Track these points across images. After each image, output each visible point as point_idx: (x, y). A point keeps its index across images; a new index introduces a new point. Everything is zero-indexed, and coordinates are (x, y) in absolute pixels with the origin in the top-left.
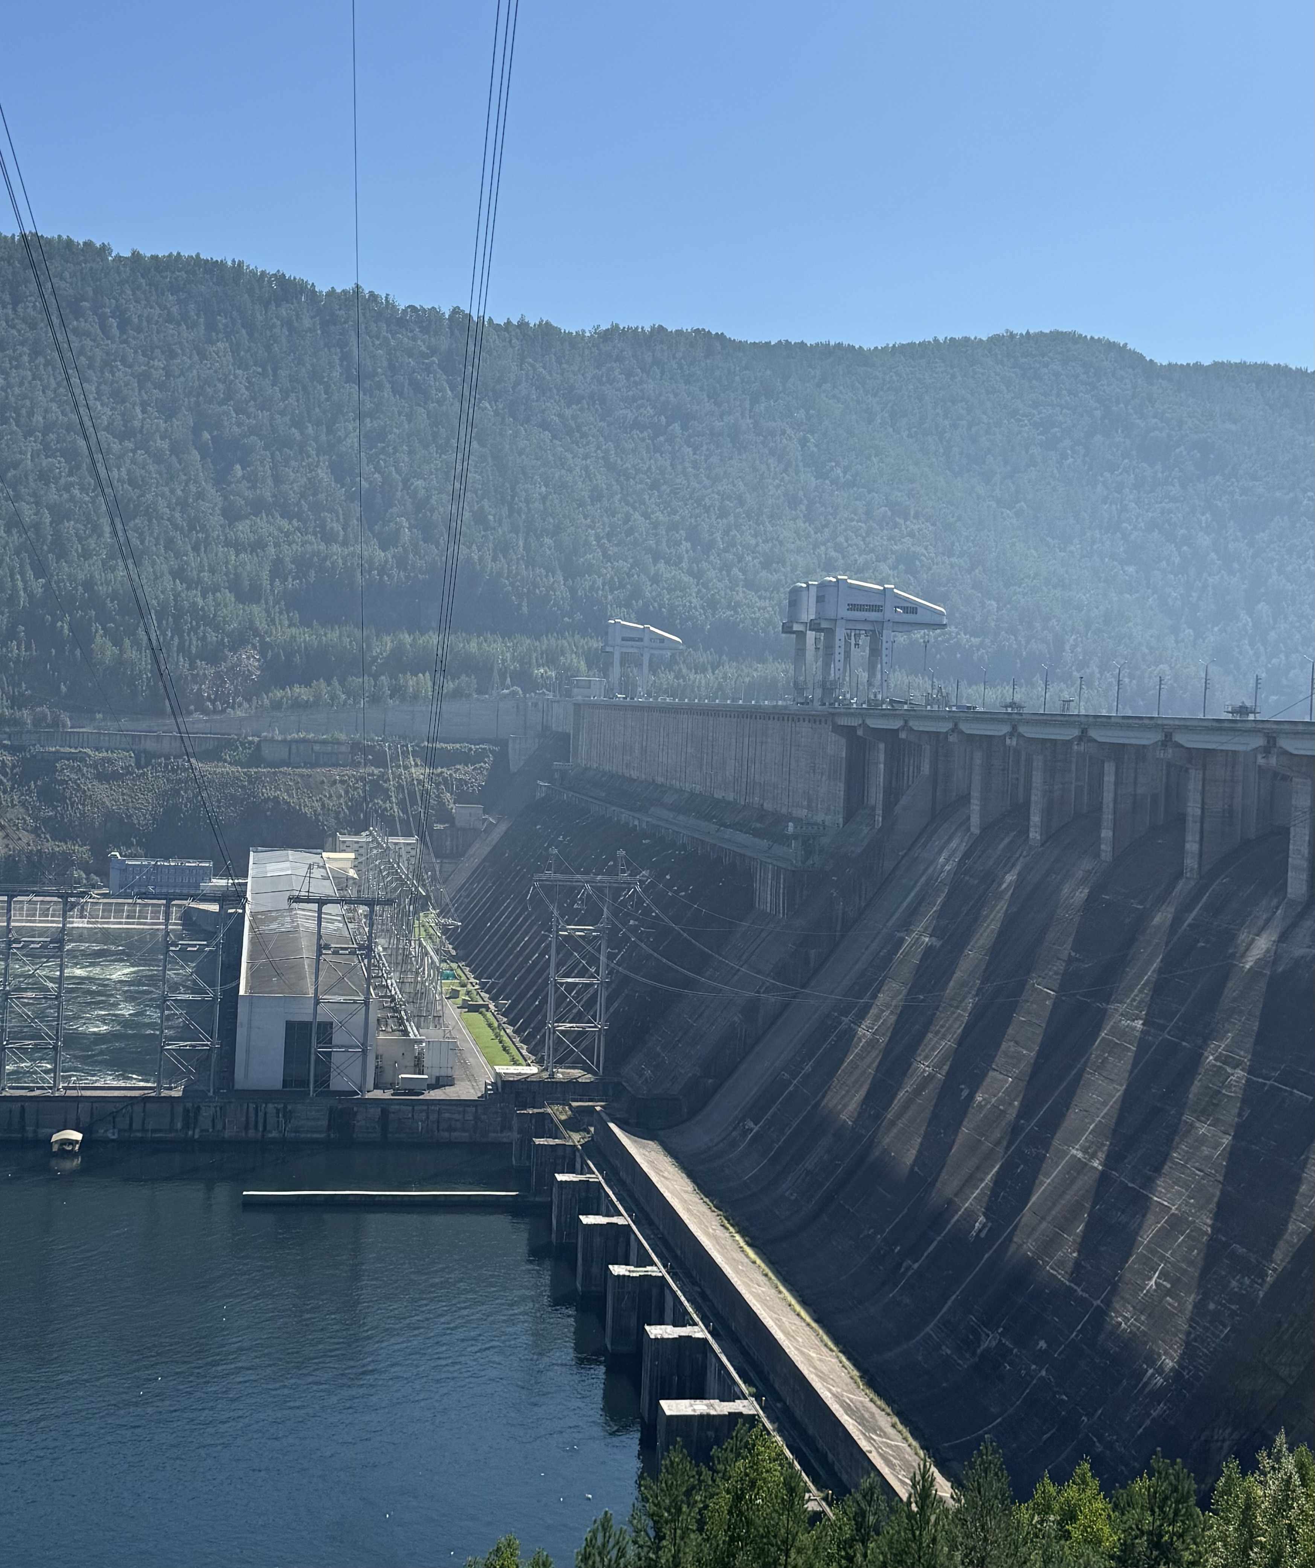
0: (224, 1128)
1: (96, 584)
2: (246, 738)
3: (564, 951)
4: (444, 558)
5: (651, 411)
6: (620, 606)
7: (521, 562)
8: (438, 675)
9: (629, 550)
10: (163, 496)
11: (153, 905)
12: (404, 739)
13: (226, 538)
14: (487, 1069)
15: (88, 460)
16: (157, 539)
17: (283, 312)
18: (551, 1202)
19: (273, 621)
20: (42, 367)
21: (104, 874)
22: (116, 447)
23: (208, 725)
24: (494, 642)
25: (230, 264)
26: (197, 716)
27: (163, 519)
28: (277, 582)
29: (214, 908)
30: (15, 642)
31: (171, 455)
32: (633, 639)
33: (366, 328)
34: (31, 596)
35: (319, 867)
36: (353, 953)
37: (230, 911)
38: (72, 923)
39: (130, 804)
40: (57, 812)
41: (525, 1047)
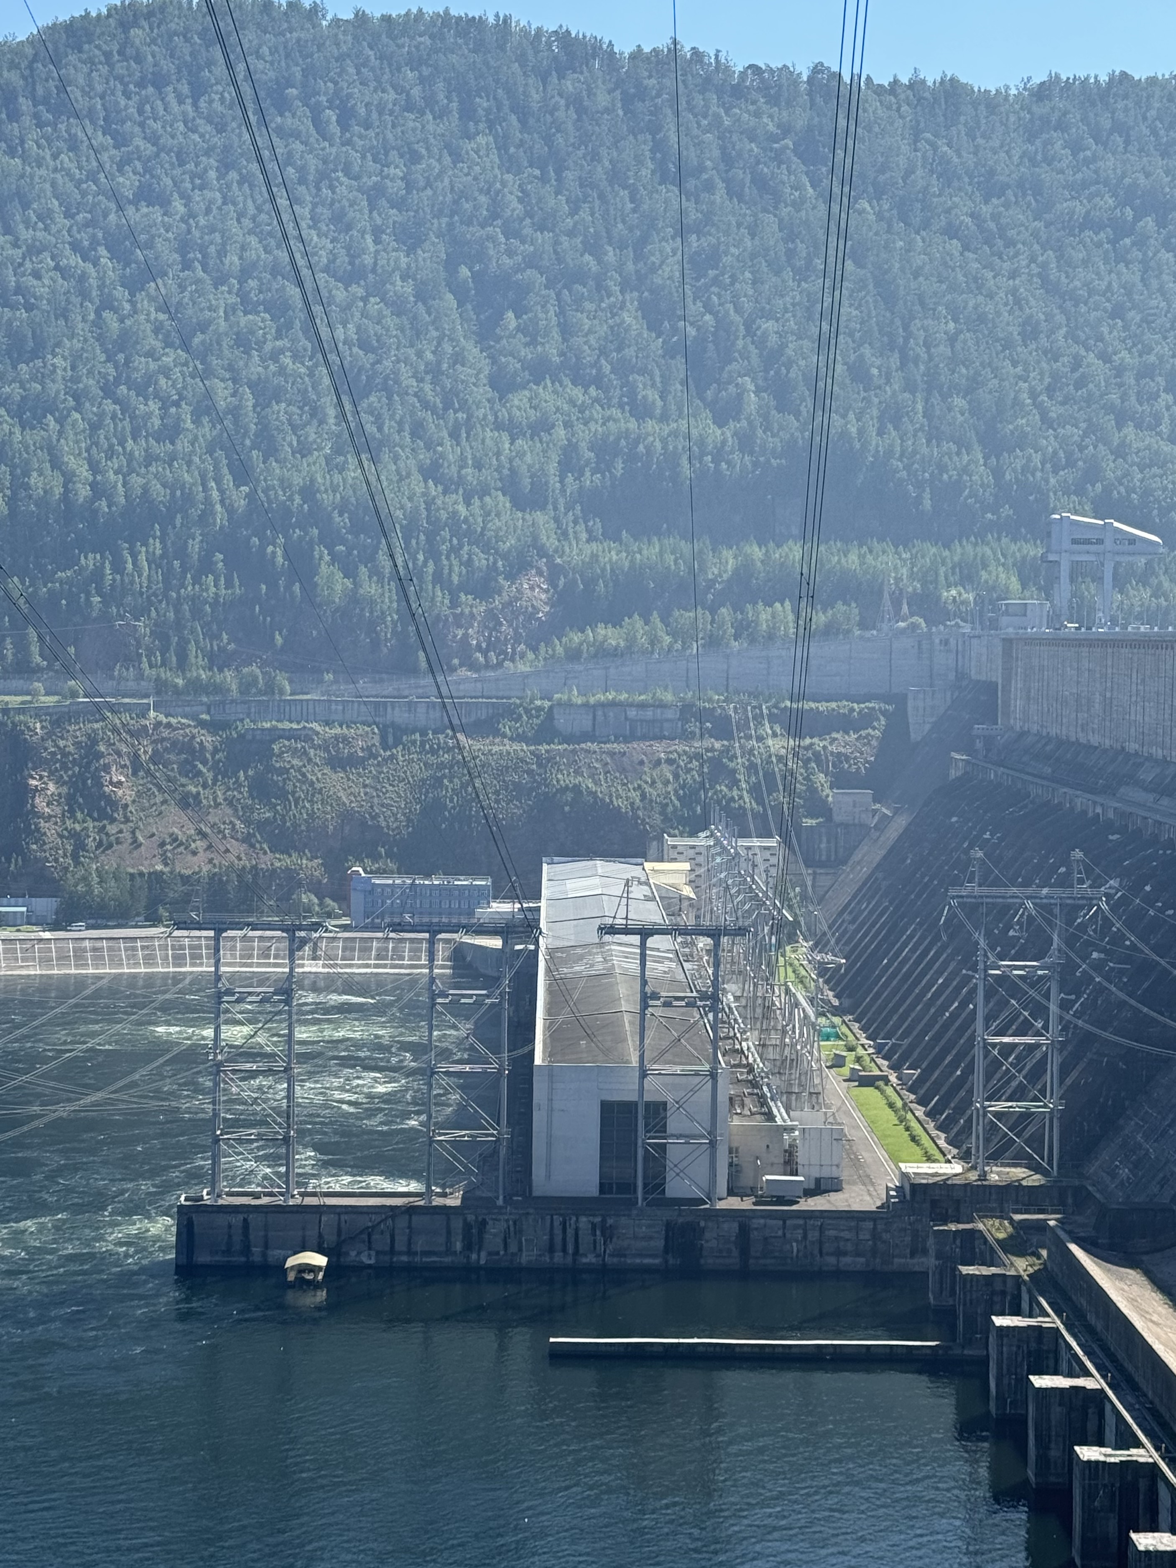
0: (520, 1250)
1: (318, 491)
2: (532, 702)
3: (996, 998)
4: (807, 434)
5: (1110, 201)
6: (1067, 493)
7: (920, 434)
8: (803, 604)
9: (1080, 409)
10: (406, 361)
11: (412, 940)
12: (756, 697)
13: (496, 417)
14: (889, 1166)
15: (303, 315)
16: (400, 423)
17: (569, 85)
18: (988, 1355)
19: (565, 534)
20: (235, 185)
21: (342, 898)
22: (340, 294)
23: (479, 685)
24: (884, 552)
25: (491, 20)
26: (463, 672)
27: (407, 394)
28: (570, 478)
29: (496, 943)
30: (211, 577)
31: (416, 303)
32: (1087, 542)
33: (688, 102)
34: (230, 511)
35: (640, 883)
36: (691, 1004)
37: (518, 947)
38: (303, 966)
39: (376, 800)
40: (276, 812)
41: (943, 1136)
